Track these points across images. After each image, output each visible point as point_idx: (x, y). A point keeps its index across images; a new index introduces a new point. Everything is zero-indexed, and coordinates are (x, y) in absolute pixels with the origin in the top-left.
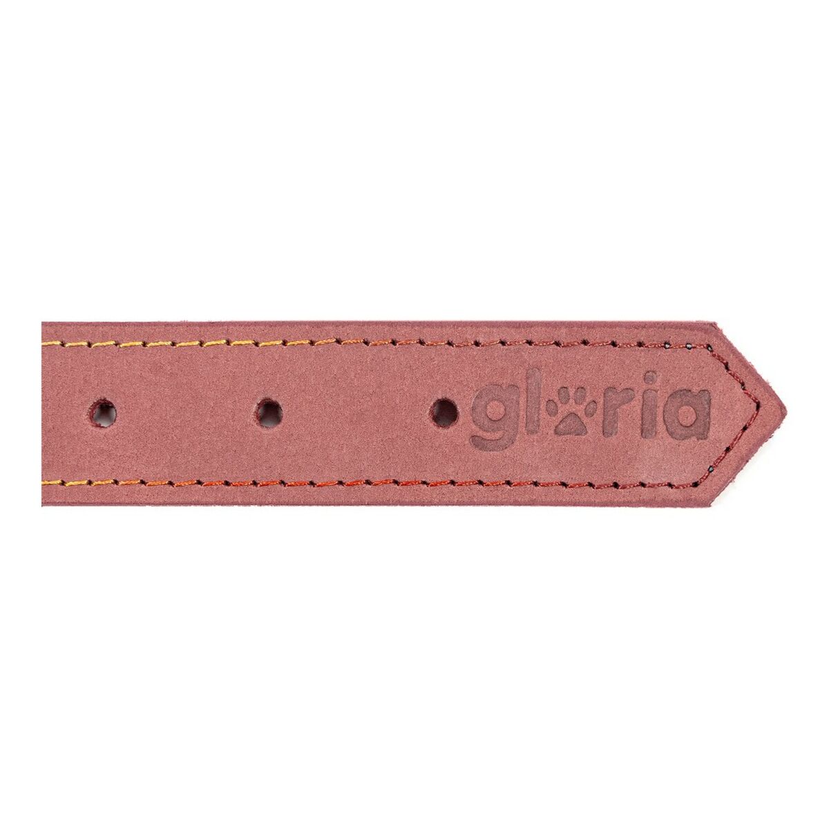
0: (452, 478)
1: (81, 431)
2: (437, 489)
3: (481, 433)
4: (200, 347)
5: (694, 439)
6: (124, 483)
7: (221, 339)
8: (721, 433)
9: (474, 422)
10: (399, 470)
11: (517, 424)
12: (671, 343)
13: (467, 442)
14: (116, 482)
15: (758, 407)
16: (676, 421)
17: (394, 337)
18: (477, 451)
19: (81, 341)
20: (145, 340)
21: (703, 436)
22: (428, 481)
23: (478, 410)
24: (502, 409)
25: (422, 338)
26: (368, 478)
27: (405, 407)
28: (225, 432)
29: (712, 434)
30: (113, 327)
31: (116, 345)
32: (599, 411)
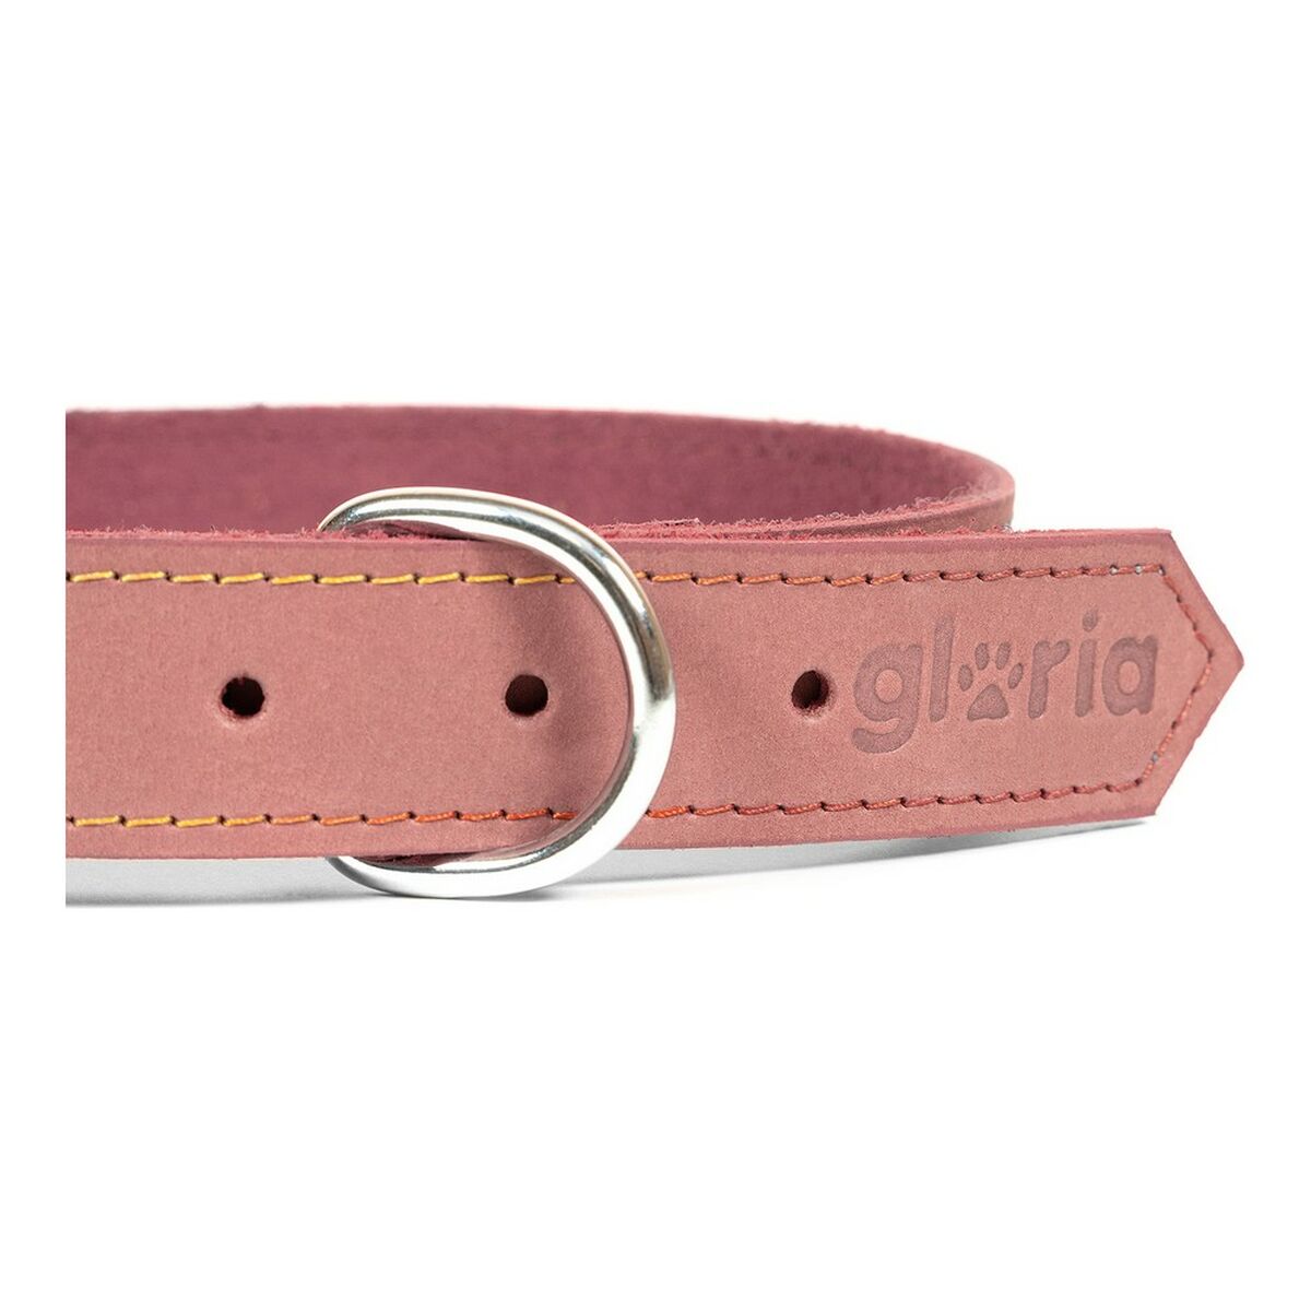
0: (823, 799)
1: (205, 732)
2: (801, 820)
3: (867, 724)
4: (414, 584)
5: (1135, 711)
6: (281, 821)
7: (450, 572)
8: (1167, 700)
9: (858, 705)
10: (741, 789)
11: (917, 705)
12: (1119, 565)
13: (846, 740)
14: (268, 818)
15: (1210, 655)
16: (1116, 686)
17: (741, 570)
18: (862, 755)
19: (203, 573)
20: (319, 572)
21: (1145, 708)
22: (787, 805)
23: (865, 686)
24: (899, 684)
25: (785, 571)
26: (690, 804)
27: (755, 685)
28: (457, 730)
29: (1156, 703)
30: (260, 549)
31: (267, 579)
32: (1026, 679)
